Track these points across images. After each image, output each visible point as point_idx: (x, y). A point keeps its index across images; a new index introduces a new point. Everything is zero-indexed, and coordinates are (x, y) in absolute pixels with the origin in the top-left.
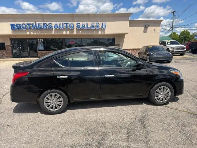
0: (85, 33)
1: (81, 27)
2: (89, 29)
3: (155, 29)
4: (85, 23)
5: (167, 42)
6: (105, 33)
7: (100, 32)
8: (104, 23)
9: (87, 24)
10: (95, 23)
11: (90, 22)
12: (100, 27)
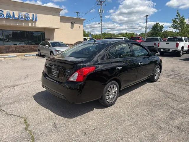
0: (12, 24)
1: (5, 16)
2: (16, 20)
3: (79, 27)
4: (11, 12)
5: (88, 39)
6: (37, 26)
7: (30, 25)
8: (34, 14)
9: (13, 13)
10: (24, 14)
11: (18, 12)
12: (31, 19)
